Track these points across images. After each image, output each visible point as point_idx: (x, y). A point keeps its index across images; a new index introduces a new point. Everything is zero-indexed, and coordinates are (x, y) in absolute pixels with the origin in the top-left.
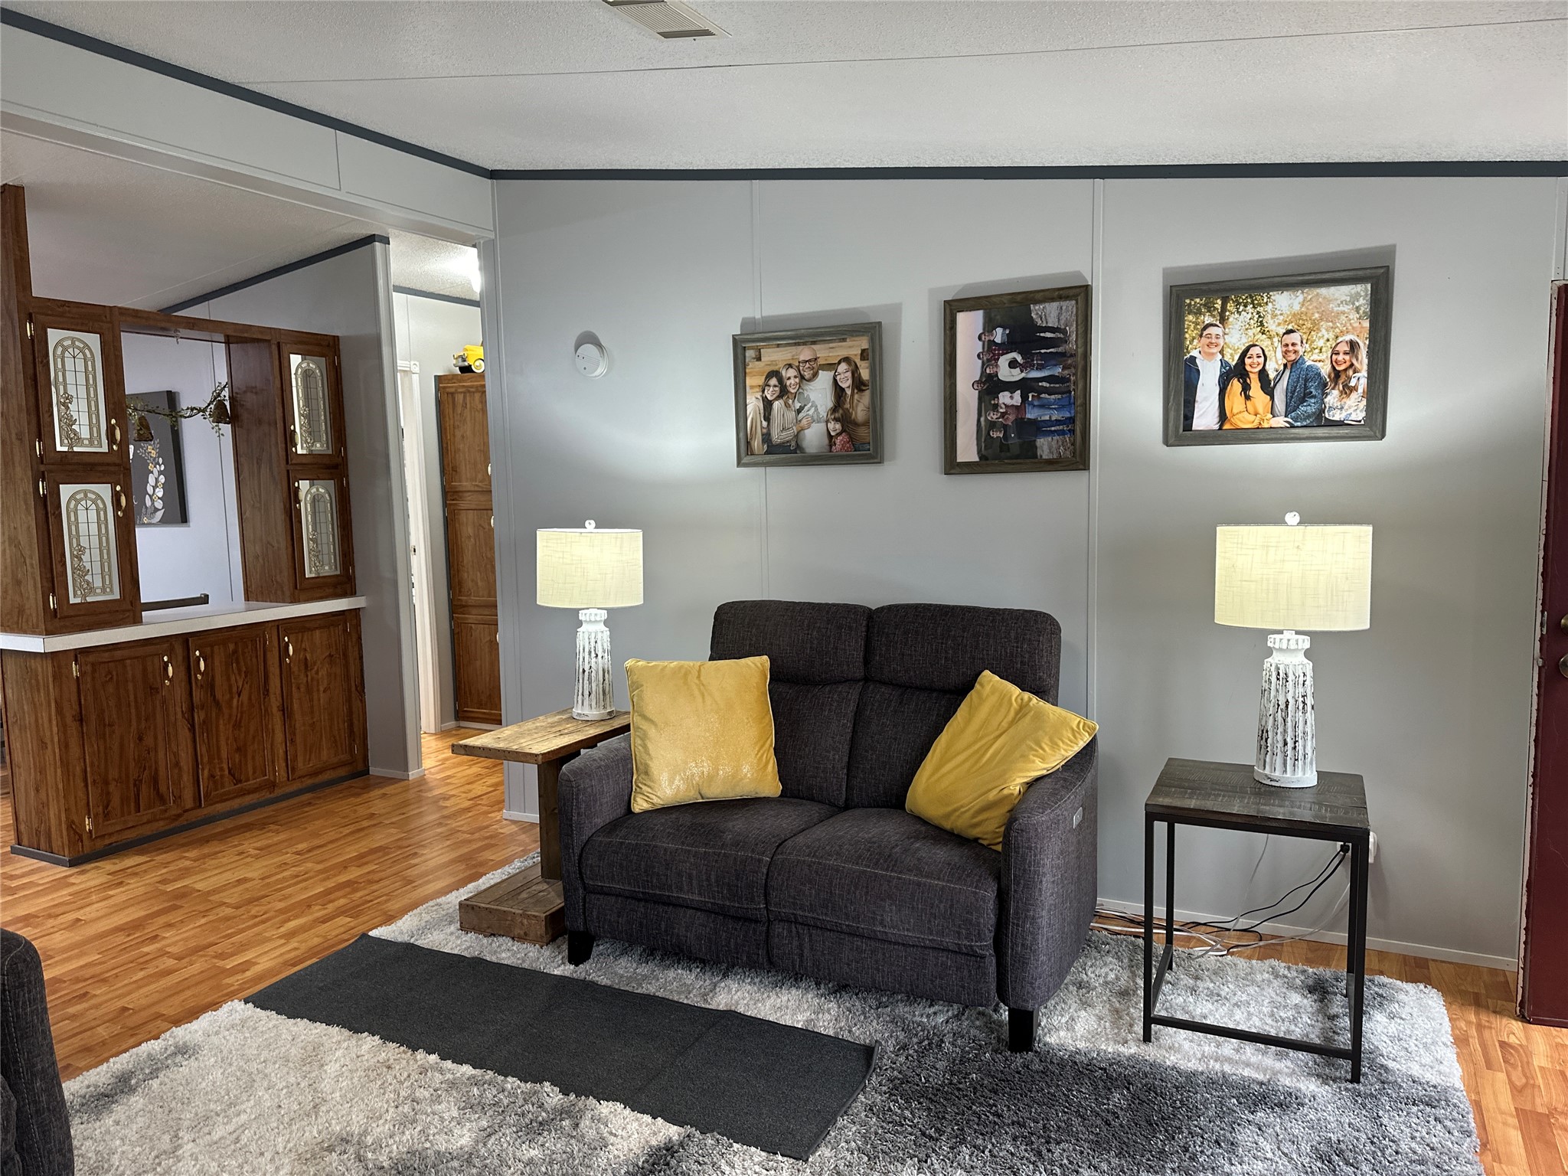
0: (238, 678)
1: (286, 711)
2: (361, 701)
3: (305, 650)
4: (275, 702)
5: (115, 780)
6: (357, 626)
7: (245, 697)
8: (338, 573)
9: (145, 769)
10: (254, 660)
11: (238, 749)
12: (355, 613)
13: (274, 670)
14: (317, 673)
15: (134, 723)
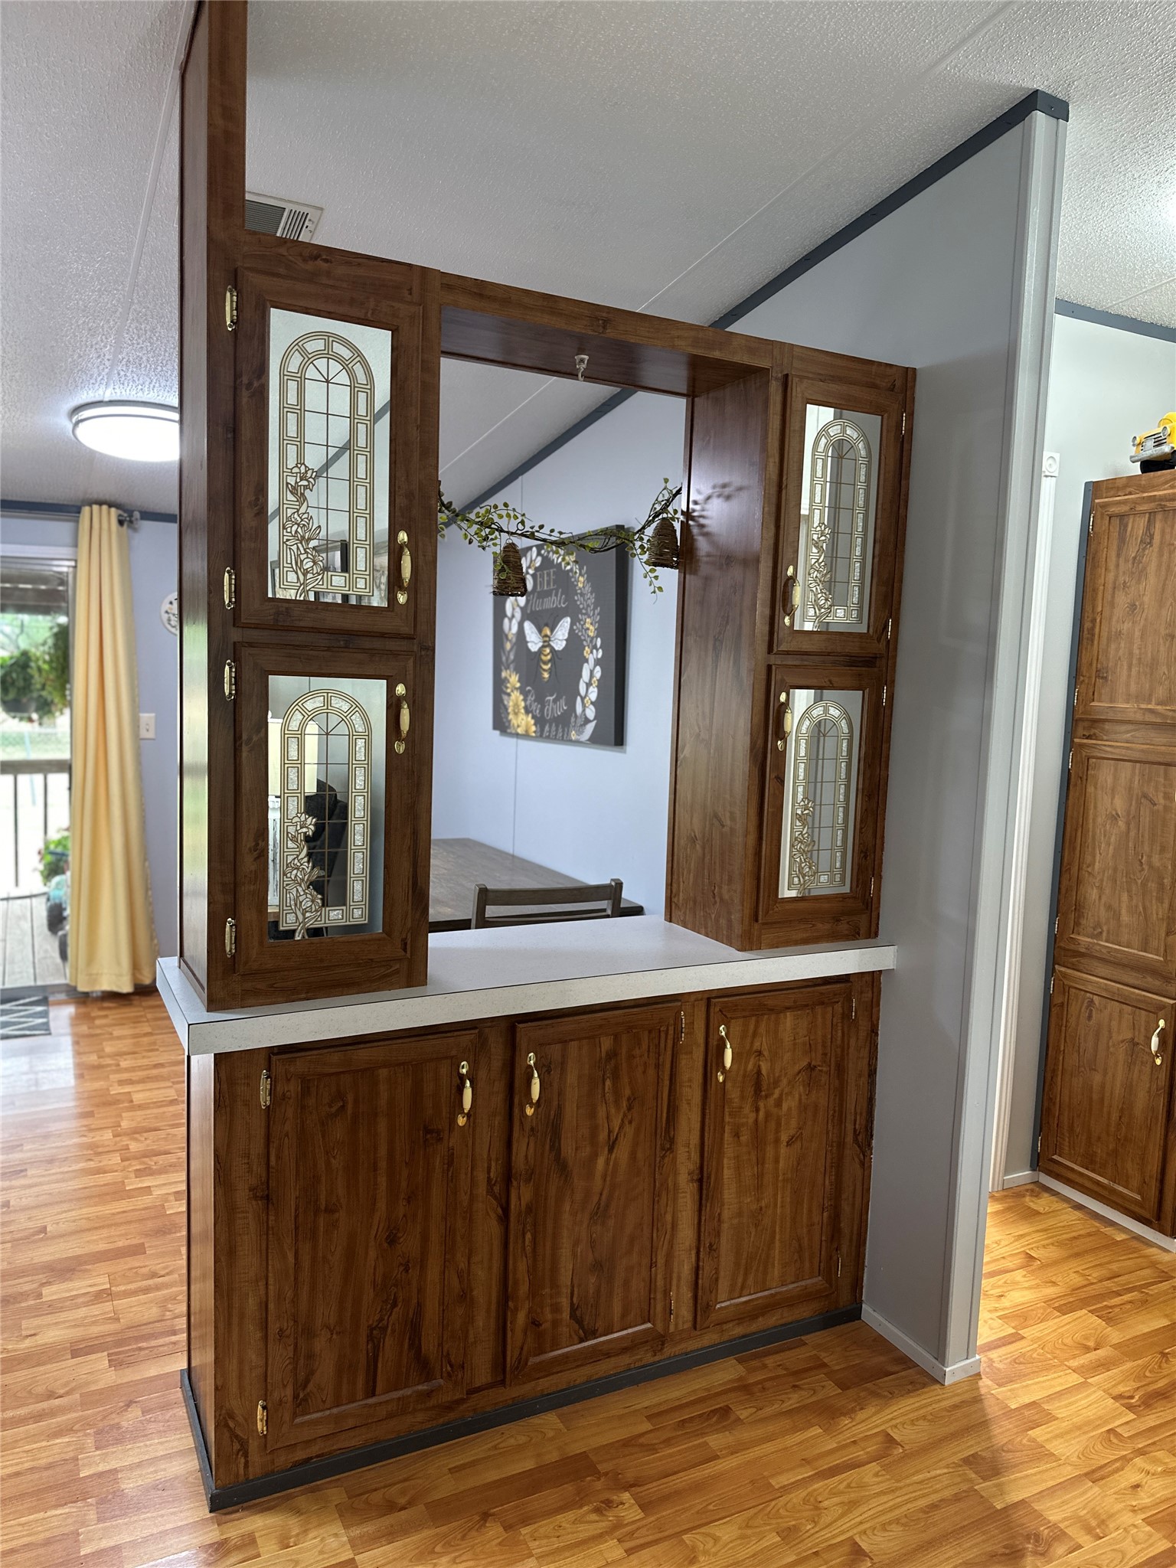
0: (613, 1111)
1: (705, 1182)
2: (862, 1164)
3: (760, 1053)
4: (685, 1161)
5: (328, 1327)
6: (873, 1006)
7: (622, 1152)
8: (846, 889)
9: (395, 1305)
10: (651, 1072)
11: (597, 1266)
12: (872, 980)
13: (690, 1093)
14: (779, 1103)
15: (382, 1205)
